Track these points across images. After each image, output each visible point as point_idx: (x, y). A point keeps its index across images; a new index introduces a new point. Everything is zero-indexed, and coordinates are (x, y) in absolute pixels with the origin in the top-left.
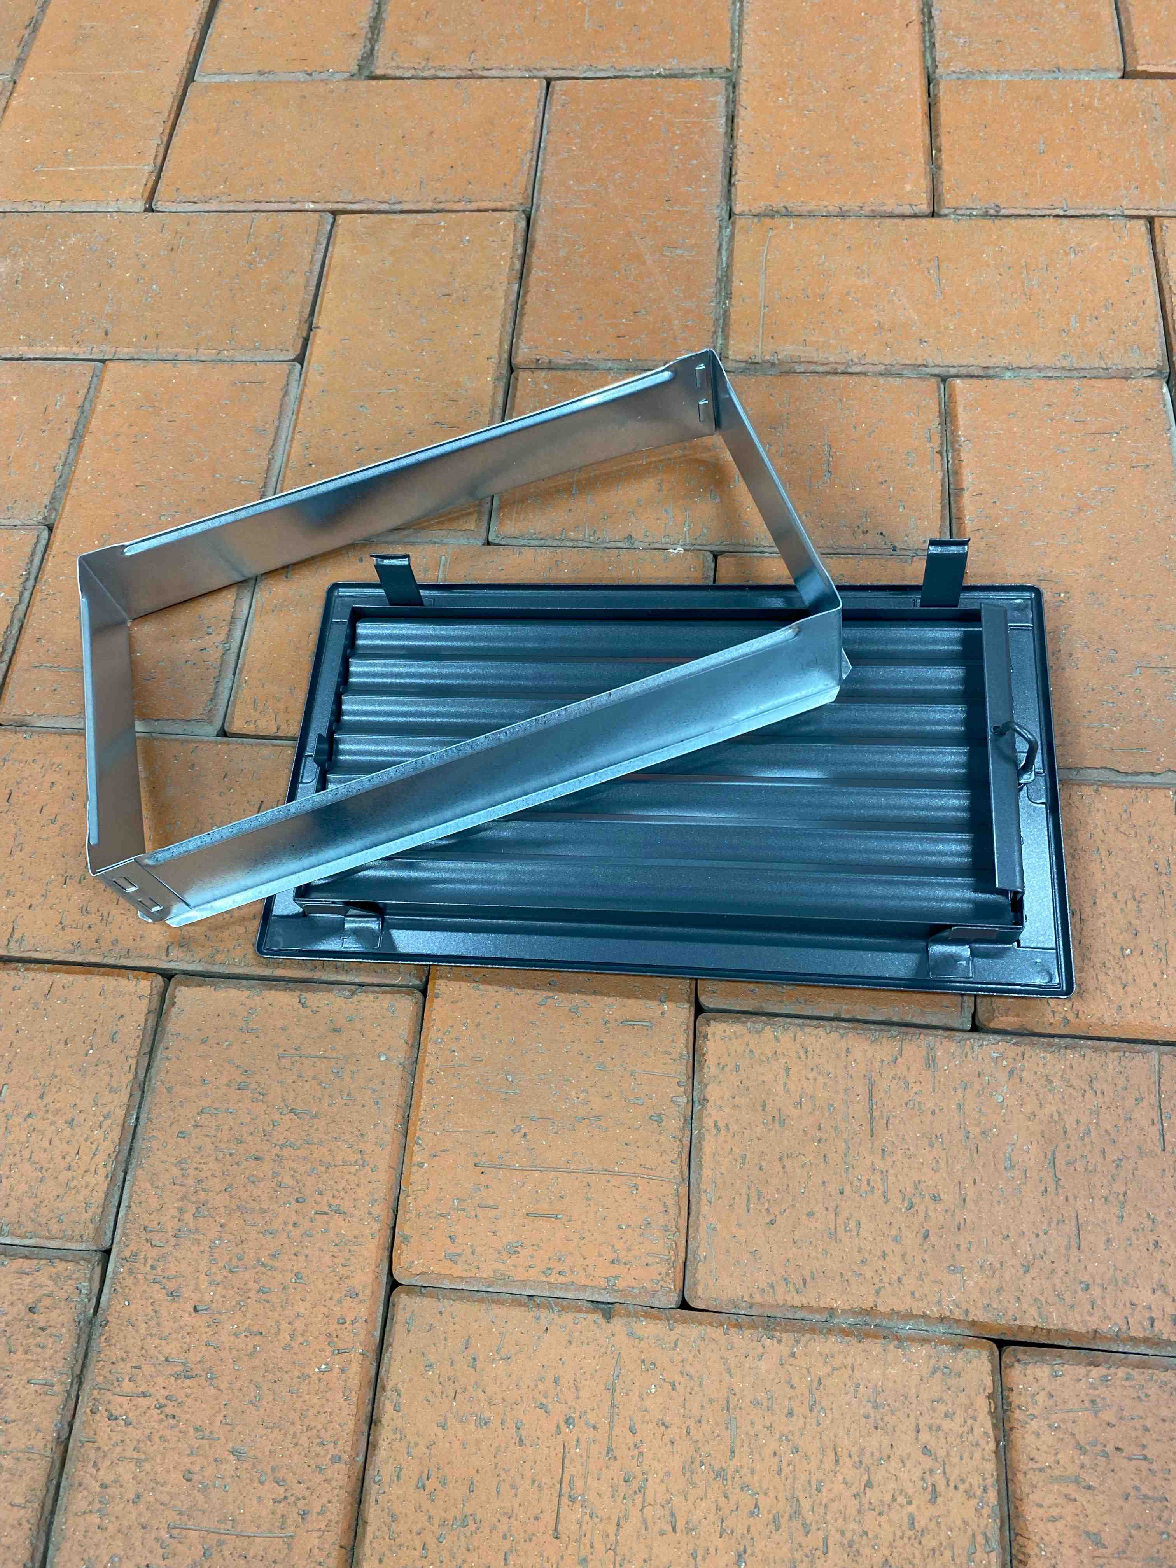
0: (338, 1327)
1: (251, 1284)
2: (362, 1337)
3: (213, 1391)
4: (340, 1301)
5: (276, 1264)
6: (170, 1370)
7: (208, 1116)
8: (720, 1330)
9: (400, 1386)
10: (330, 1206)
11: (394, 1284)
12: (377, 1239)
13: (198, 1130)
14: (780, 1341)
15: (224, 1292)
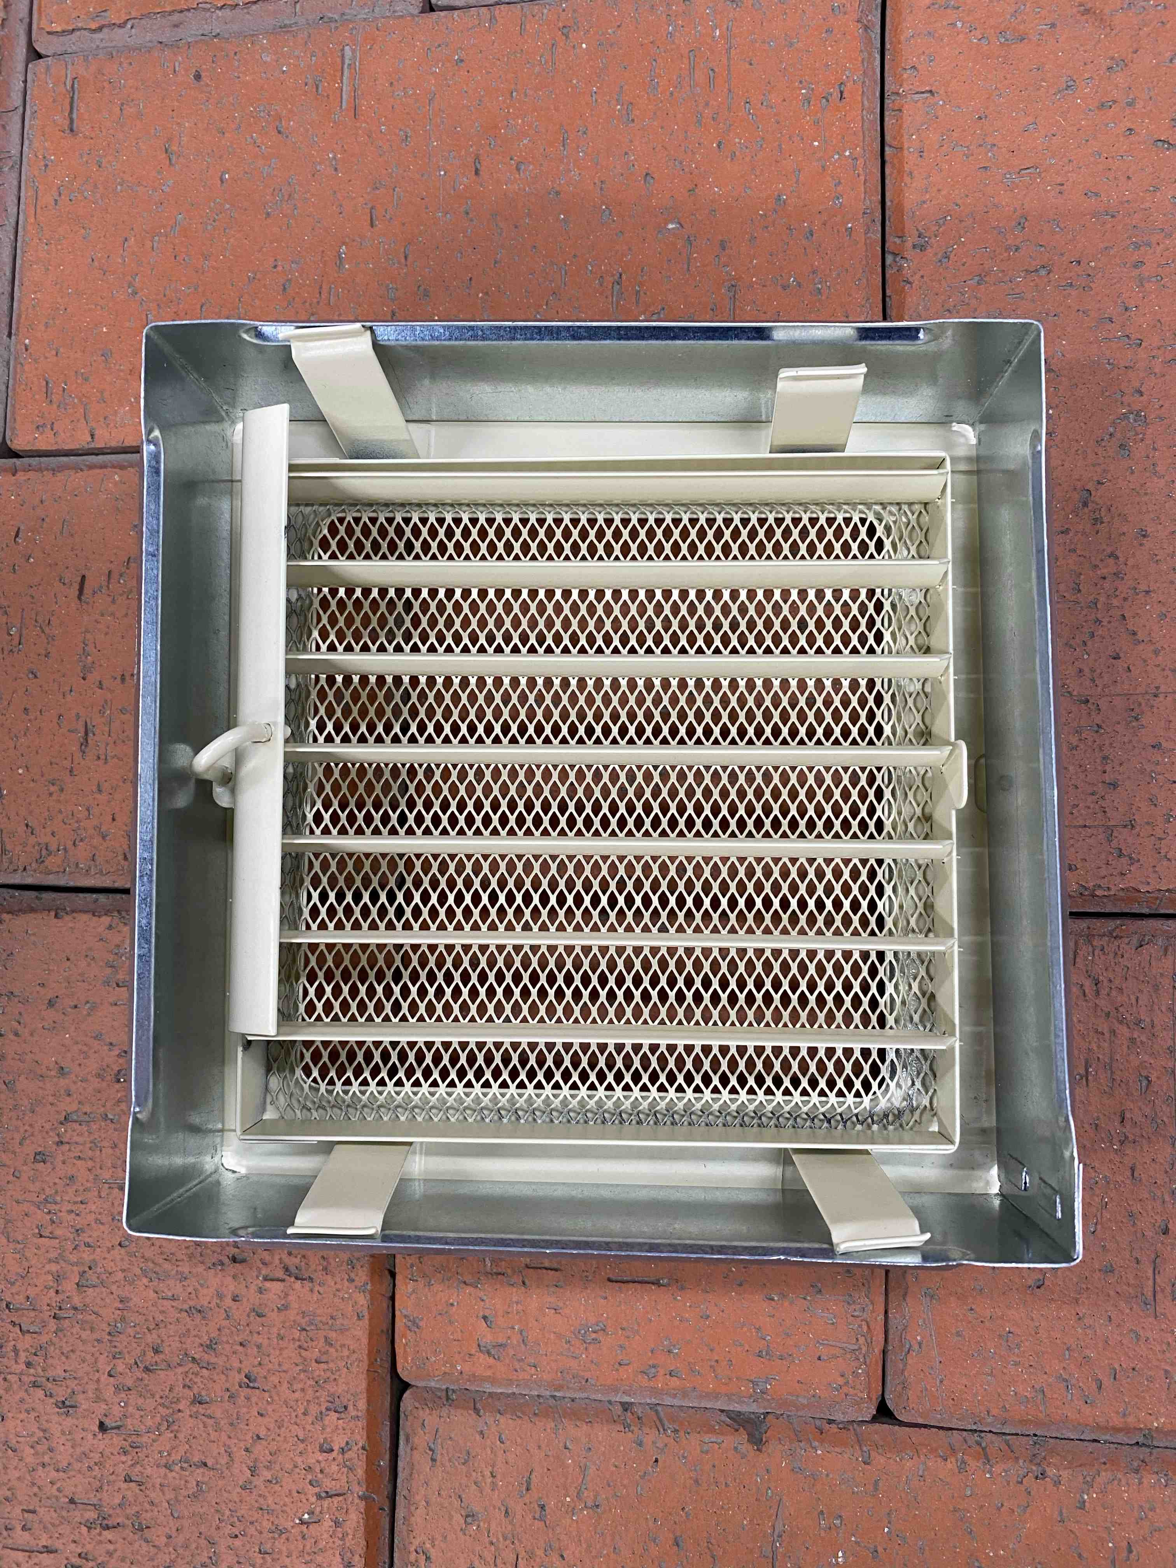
0: (321, 1457)
1: (179, 1389)
2: (360, 1472)
3: (145, 1547)
4: (320, 1417)
5: (213, 1360)
6: (77, 1515)
7: (76, 1126)
8: (951, 1464)
9: (428, 1546)
10: (286, 1269)
11: (400, 1387)
12: (366, 1321)
13: (67, 1147)
14: (1057, 1483)
15: (140, 1401)
